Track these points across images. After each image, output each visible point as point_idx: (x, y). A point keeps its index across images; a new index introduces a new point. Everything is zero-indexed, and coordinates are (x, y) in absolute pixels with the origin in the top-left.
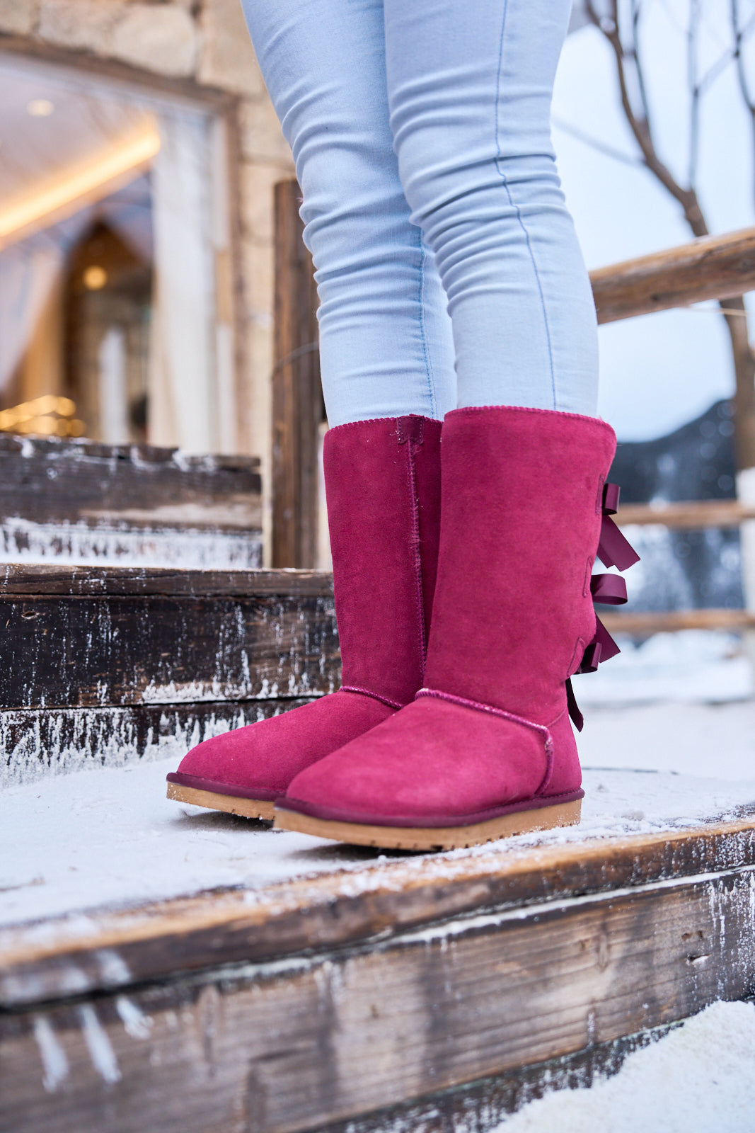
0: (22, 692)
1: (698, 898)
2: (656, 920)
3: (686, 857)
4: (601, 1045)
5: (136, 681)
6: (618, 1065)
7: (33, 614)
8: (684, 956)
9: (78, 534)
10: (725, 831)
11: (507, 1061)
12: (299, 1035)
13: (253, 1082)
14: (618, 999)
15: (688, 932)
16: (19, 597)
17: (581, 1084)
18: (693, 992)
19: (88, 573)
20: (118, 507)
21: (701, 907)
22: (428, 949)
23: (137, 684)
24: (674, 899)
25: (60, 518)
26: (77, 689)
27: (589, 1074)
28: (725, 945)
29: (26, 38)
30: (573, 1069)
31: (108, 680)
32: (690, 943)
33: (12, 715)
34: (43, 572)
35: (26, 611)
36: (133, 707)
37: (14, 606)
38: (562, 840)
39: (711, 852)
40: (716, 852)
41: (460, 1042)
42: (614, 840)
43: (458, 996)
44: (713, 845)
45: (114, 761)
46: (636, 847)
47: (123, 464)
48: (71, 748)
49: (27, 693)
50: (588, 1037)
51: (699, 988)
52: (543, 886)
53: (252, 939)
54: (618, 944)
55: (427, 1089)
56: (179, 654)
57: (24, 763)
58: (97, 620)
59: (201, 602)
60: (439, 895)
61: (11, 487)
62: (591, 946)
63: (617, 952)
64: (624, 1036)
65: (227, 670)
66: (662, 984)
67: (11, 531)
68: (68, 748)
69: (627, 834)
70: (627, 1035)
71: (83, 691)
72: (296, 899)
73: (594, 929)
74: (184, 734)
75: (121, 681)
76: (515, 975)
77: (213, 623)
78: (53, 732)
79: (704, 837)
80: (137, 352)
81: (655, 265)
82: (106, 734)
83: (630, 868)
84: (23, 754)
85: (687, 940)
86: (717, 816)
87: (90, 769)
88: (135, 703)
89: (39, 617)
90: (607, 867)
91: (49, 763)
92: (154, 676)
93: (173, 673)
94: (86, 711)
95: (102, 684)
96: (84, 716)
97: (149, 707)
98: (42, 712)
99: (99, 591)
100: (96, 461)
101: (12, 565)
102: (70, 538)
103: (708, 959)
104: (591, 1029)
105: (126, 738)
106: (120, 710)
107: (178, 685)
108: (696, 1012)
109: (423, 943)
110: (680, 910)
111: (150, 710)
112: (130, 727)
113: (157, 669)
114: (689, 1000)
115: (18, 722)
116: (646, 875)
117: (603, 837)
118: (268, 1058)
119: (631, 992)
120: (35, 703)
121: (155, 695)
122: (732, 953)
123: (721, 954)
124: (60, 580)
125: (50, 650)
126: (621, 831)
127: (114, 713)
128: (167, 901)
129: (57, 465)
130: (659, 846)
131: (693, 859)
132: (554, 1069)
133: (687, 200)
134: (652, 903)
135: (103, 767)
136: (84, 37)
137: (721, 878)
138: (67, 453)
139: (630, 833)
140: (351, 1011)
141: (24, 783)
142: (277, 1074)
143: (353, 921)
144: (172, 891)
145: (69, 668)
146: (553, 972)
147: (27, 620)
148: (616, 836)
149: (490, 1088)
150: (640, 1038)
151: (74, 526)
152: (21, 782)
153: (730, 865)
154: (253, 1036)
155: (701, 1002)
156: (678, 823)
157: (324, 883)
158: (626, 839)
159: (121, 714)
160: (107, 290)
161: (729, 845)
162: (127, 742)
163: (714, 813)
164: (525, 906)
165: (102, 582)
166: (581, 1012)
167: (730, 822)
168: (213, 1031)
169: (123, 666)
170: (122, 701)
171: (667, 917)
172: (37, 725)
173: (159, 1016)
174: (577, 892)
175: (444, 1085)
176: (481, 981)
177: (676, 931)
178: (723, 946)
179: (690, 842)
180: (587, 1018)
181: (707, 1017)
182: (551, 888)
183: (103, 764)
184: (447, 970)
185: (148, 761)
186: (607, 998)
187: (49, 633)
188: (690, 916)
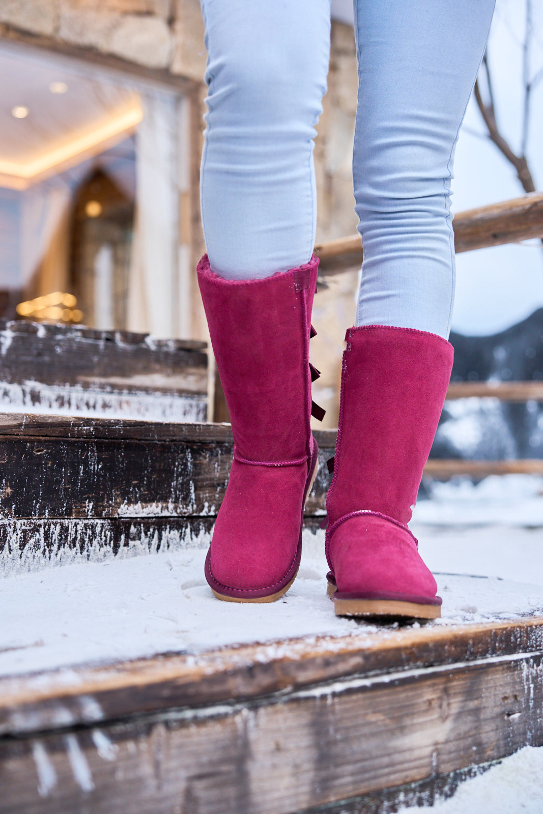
0: (32, 507)
1: (514, 671)
2: (483, 686)
3: (506, 641)
4: (441, 776)
5: (114, 501)
6: (453, 790)
7: (42, 451)
8: (503, 713)
9: (76, 393)
10: (535, 623)
11: (373, 785)
12: (223, 761)
13: (189, 796)
14: (455, 743)
15: (507, 695)
16: (32, 438)
17: (426, 803)
18: (509, 739)
19: (82, 422)
20: (104, 375)
21: (516, 678)
22: (318, 702)
23: (114, 503)
24: (497, 671)
25: (63, 382)
26: (71, 505)
27: (432, 796)
28: (533, 705)
29: (50, 38)
30: (420, 792)
31: (94, 499)
32: (508, 704)
33: (24, 523)
34: (50, 421)
35: (36, 448)
36: (111, 519)
37: (28, 444)
39: (525, 638)
40: (529, 638)
41: (339, 770)
42: (455, 627)
43: (339, 737)
44: (527, 632)
45: (96, 557)
46: (471, 633)
47: (110, 344)
49: (35, 507)
50: (432, 769)
51: (513, 737)
52: (402, 659)
53: (191, 691)
54: (455, 702)
55: (315, 803)
56: (145, 482)
57: (32, 557)
58: (87, 456)
59: (162, 445)
60: (327, 663)
61: (29, 359)
62: (436, 703)
63: (455, 708)
64: (457, 769)
65: (179, 495)
66: (487, 732)
67: (28, 389)
68: (64, 547)
69: (464, 623)
70: (460, 769)
71: (76, 507)
72: (224, 663)
73: (438, 691)
74: (147, 540)
75: (103, 501)
76: (380, 723)
77: (170, 460)
78: (53, 535)
79: (520, 627)
80: (121, 263)
81: (496, 212)
82: (91, 538)
83: (466, 648)
84: (31, 550)
85: (506, 702)
86: (530, 612)
87: (78, 563)
88: (113, 517)
89: (46, 453)
90: (449, 646)
91: (50, 557)
92: (126, 498)
93: (140, 496)
94: (77, 521)
95: (89, 502)
96: (76, 525)
97: (122, 519)
98: (46, 521)
99: (89, 435)
100: (90, 341)
101: (28, 415)
102: (70, 396)
103: (521, 716)
104: (434, 764)
105: (106, 541)
106: (102, 521)
107: (144, 504)
108: (511, 754)
109: (314, 698)
110: (501, 679)
111: (123, 522)
112: (108, 533)
113: (129, 492)
114: (506, 745)
115: (28, 528)
116: (477, 653)
117: (447, 624)
118: (200, 777)
119: (464, 738)
120: (41, 514)
121: (127, 511)
122: (538, 711)
123: (530, 712)
124: (62, 426)
125: (53, 477)
126: (459, 620)
127: (97, 523)
128: (131, 661)
129: (62, 343)
130: (487, 633)
131: (512, 643)
132: (407, 792)
133: (520, 165)
134: (481, 673)
135: (89, 562)
136: (91, 38)
137: (532, 657)
138: (69, 335)
139: (467, 622)
140: (261, 745)
141: (31, 572)
142: (207, 788)
143: (264, 680)
144: (135, 653)
145: (66, 490)
146: (407, 721)
147: (38, 455)
148: (456, 624)
149: (360, 804)
150: (470, 771)
151: (72, 388)
152: (29, 571)
153: (538, 648)
154: (190, 761)
155: (515, 747)
156: (501, 616)
157: (244, 652)
158: (463, 627)
159: (102, 525)
160: (101, 218)
161: (538, 633)
162: (106, 545)
163: (527, 610)
164: (388, 673)
165: (92, 429)
166: (427, 751)
167: (539, 617)
168: (161, 756)
169: (105, 489)
170: (104, 514)
171: (491, 684)
172: (42, 530)
173: (123, 745)
174: (427, 664)
175: (326, 801)
176: (356, 727)
177: (498, 694)
178: (531, 706)
179: (510, 631)
180: (431, 756)
181: (519, 757)
182: (408, 661)
183: (88, 560)
184: (331, 718)
185: (120, 558)
186: (447, 742)
187: (52, 465)
188: (508, 683)
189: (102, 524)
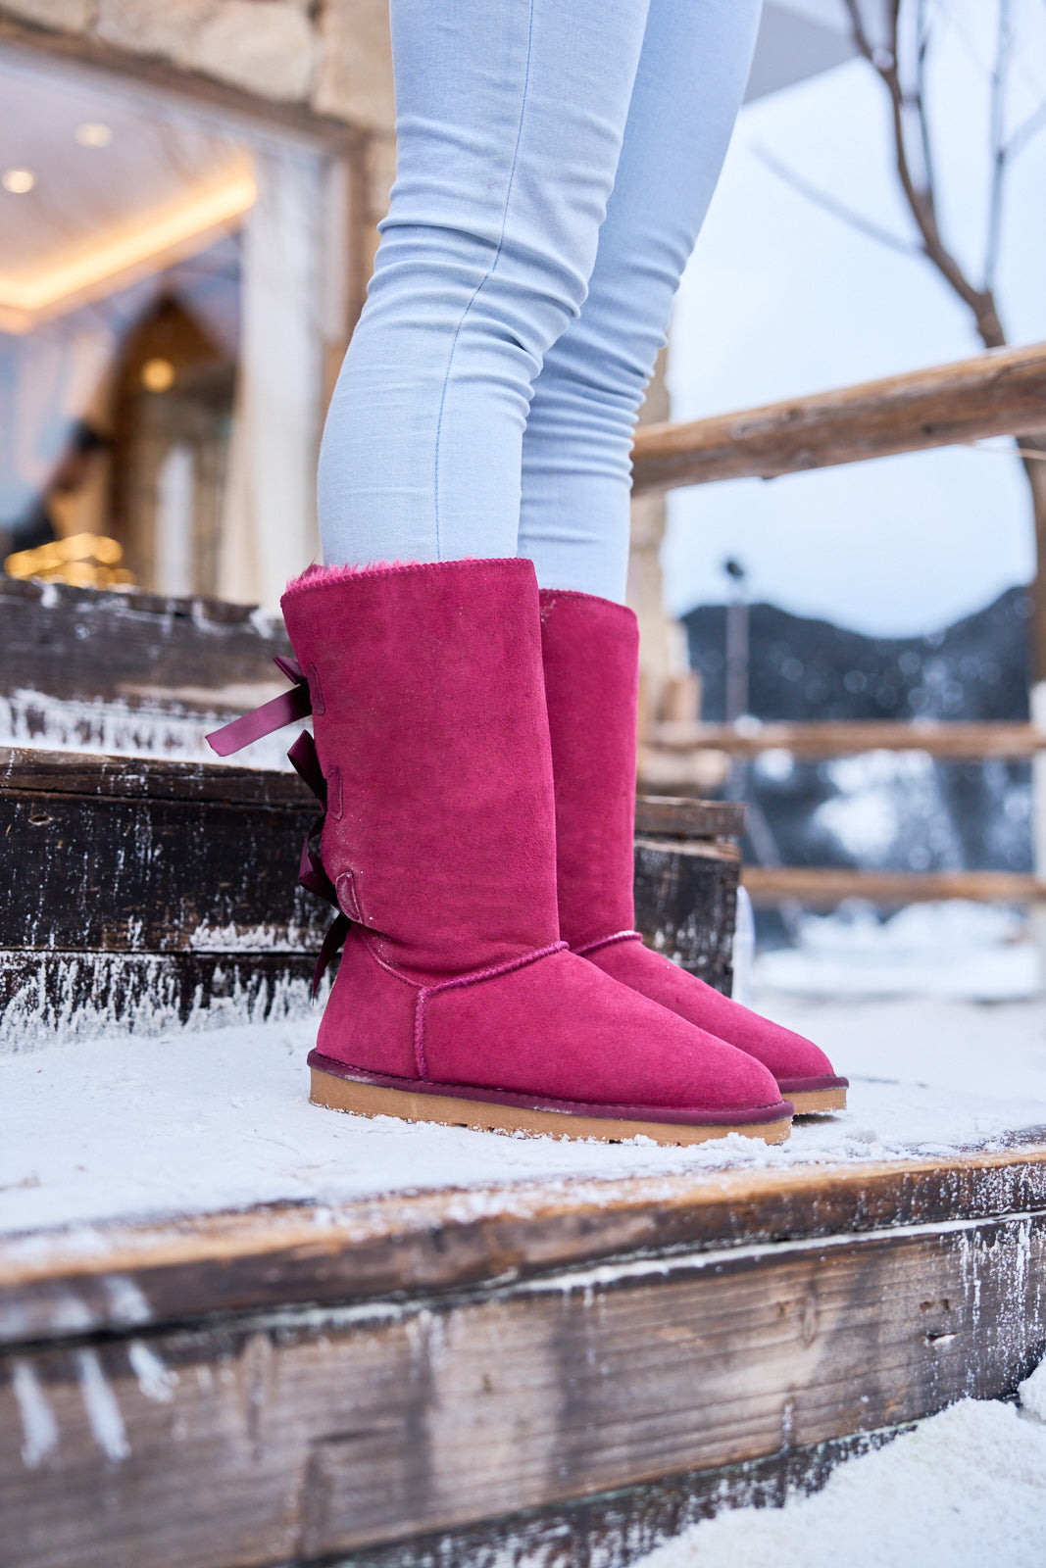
0: (24, 926)
1: (945, 1254)
2: (885, 1281)
3: (931, 1197)
4: (801, 1450)
5: (182, 919)
6: (822, 1478)
7: (45, 819)
8: (922, 1333)
9: (114, 717)
10: (987, 1164)
11: (669, 1464)
12: (380, 1410)
13: (314, 1472)
14: (827, 1387)
15: (929, 1300)
16: (26, 794)
17: (769, 1502)
18: (932, 1384)
19: (123, 766)
20: (171, 682)
21: (948, 1267)
22: (566, 1302)
23: (184, 923)
24: (912, 1253)
25: (90, 694)
26: (100, 926)
27: (781, 1488)
28: (979, 1321)
29: (78, 37)
30: (759, 1480)
31: (144, 915)
32: (932, 1316)
33: (8, 957)
34: (62, 761)
35: (35, 814)
36: (177, 954)
37: (18, 806)
38: (760, 1162)
39: (967, 1192)
40: (974, 1192)
41: (604, 1434)
42: (831, 1166)
43: (605, 1369)
44: (970, 1181)
45: (147, 1027)
46: (863, 1178)
47: (182, 624)
48: (87, 1007)
49: (30, 927)
50: (783, 1437)
51: (939, 1379)
52: (731, 1224)
53: (322, 1273)
54: (831, 1310)
55: (556, 1495)
56: (244, 886)
57: (22, 1024)
58: (132, 833)
59: (278, 814)
60: (585, 1227)
61: (23, 647)
62: (792, 1312)
63: (829, 1321)
64: (832, 1438)
65: (310, 912)
66: (890, 1369)
67: (21, 707)
68: (84, 1006)
69: (851, 1160)
70: (837, 1438)
71: (109, 929)
72: (387, 1222)
73: (798, 1288)
74: (246, 997)
75: (161, 918)
76: (684, 1345)
77: (293, 844)
78: (64, 983)
79: (958, 1170)
80: (210, 479)
81: (930, 384)
82: (137, 989)
83: (853, 1207)
84: (21, 1011)
85: (927, 1311)
86: (977, 1143)
87: (112, 1037)
88: (180, 950)
89: (52, 823)
90: (821, 1203)
91: (56, 1026)
92: (207, 914)
93: (234, 911)
94: (111, 956)
95: (136, 921)
96: (108, 964)
97: (199, 956)
98: (50, 954)
99: (137, 792)
100: (144, 617)
101: (19, 749)
102: (103, 722)
103: (956, 1339)
104: (788, 1426)
105: (165, 997)
106: (159, 958)
107: (240, 928)
108: (935, 1412)
109: (559, 1293)
110: (919, 1268)
111: (200, 960)
112: (171, 982)
113: (213, 904)
114: (926, 1394)
115: (15, 967)
116: (874, 1217)
117: (817, 1163)
118: (336, 1439)
119: (845, 1379)
120: (42, 942)
121: (208, 940)
122: (989, 1332)
123: (974, 1333)
124: (85, 773)
125: (66, 870)
126: (843, 1156)
127: (149, 962)
128: (208, 1215)
129: (90, 620)
130: (895, 1179)
131: (941, 1200)
132: (733, 1479)
133: (982, 306)
134: (880, 1257)
135: (132, 1036)
136: (158, 39)
137: (979, 1228)
138: (105, 605)
139: (855, 1159)
140: (455, 1380)
141: (19, 1052)
142: (348, 1461)
143: (464, 1256)
144: (215, 1203)
145: (90, 895)
146: (737, 1344)
147: (36, 826)
148: (836, 1163)
149: (643, 1500)
150: (855, 1443)
151: (108, 705)
152: (16, 1050)
153: (991, 1211)
154: (317, 1407)
155: (942, 1399)
156: (922, 1149)
157: (426, 1203)
158: (848, 1166)
160: (174, 392)
161: (992, 1183)
162: (166, 1003)
163: (973, 1139)
164: (703, 1251)
165: (142, 780)
166: (775, 1402)
167: (995, 1152)
168: (261, 1397)
169: (166, 897)
170: (162, 945)
171: (900, 1277)
172: (42, 972)
173: (188, 1372)
174: (777, 1235)
175: (579, 1491)
176: (638, 1351)
177: (912, 1297)
178: (976, 1322)
179: (938, 1176)
180: (782, 1411)
181: (949, 1419)
182: (742, 1227)
183: (131, 1031)
184: (590, 1332)
185: (194, 1030)
186: (812, 1385)
187: (65, 846)
188: (933, 1278)
189: (159, 963)
